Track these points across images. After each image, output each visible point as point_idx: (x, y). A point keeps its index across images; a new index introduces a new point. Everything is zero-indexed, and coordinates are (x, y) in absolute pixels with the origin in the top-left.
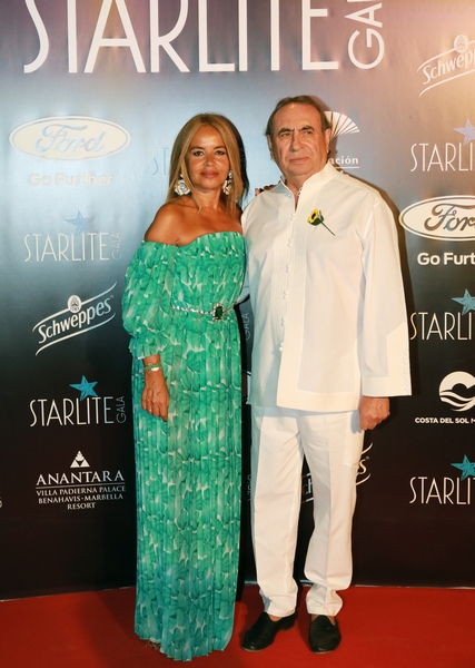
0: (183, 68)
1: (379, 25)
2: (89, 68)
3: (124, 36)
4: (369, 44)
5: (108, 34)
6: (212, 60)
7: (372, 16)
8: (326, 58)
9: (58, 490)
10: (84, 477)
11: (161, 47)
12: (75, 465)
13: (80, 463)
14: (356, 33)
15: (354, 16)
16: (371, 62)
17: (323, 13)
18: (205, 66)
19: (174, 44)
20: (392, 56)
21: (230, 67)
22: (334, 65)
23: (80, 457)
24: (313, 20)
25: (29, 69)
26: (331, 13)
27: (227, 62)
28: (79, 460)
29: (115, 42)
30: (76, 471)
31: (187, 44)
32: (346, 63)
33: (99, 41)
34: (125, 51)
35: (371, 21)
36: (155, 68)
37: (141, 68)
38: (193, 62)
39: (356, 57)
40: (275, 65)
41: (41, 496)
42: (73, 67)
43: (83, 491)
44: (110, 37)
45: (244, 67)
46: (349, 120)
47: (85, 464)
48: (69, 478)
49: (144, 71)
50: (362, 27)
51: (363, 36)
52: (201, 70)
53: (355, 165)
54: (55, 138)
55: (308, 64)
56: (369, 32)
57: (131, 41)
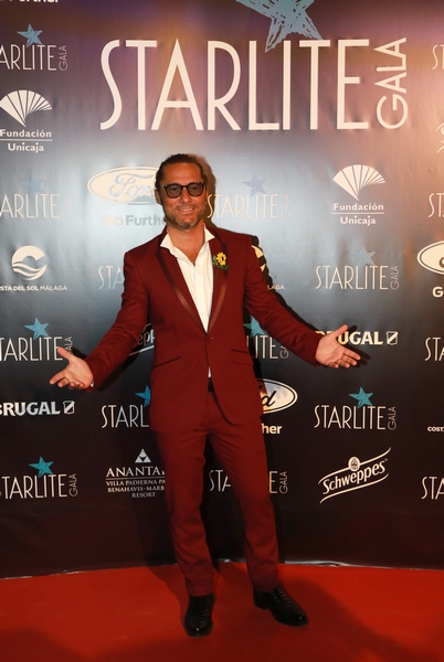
0: (235, 126)
1: (404, 91)
2: (156, 126)
3: (185, 99)
4: (395, 108)
5: (172, 97)
6: (260, 120)
7: (397, 83)
8: (357, 119)
9: (124, 482)
10: (146, 470)
11: (216, 108)
12: (139, 460)
13: (143, 459)
14: (384, 98)
15: (383, 84)
16: (396, 123)
17: (356, 80)
18: (253, 125)
19: (227, 106)
20: (414, 117)
21: (275, 126)
22: (364, 125)
23: (143, 454)
24: (348, 86)
25: (105, 126)
26: (363, 81)
27: (273, 121)
28: (143, 457)
29: (178, 104)
30: (140, 465)
31: (239, 106)
32: (375, 123)
33: (164, 103)
34: (186, 111)
35: (397, 88)
36: (212, 126)
37: (199, 126)
38: (244, 122)
39: (383, 118)
40: (314, 125)
41: (110, 486)
42: (142, 125)
43: (145, 482)
44: (174, 100)
45: (287, 126)
46: (377, 173)
47: (147, 460)
48: (134, 472)
49: (202, 129)
50: (389, 93)
51: (389, 101)
52: (250, 128)
53: (381, 211)
54: (125, 185)
55: (343, 124)
56: (395, 97)
57: (191, 103)
